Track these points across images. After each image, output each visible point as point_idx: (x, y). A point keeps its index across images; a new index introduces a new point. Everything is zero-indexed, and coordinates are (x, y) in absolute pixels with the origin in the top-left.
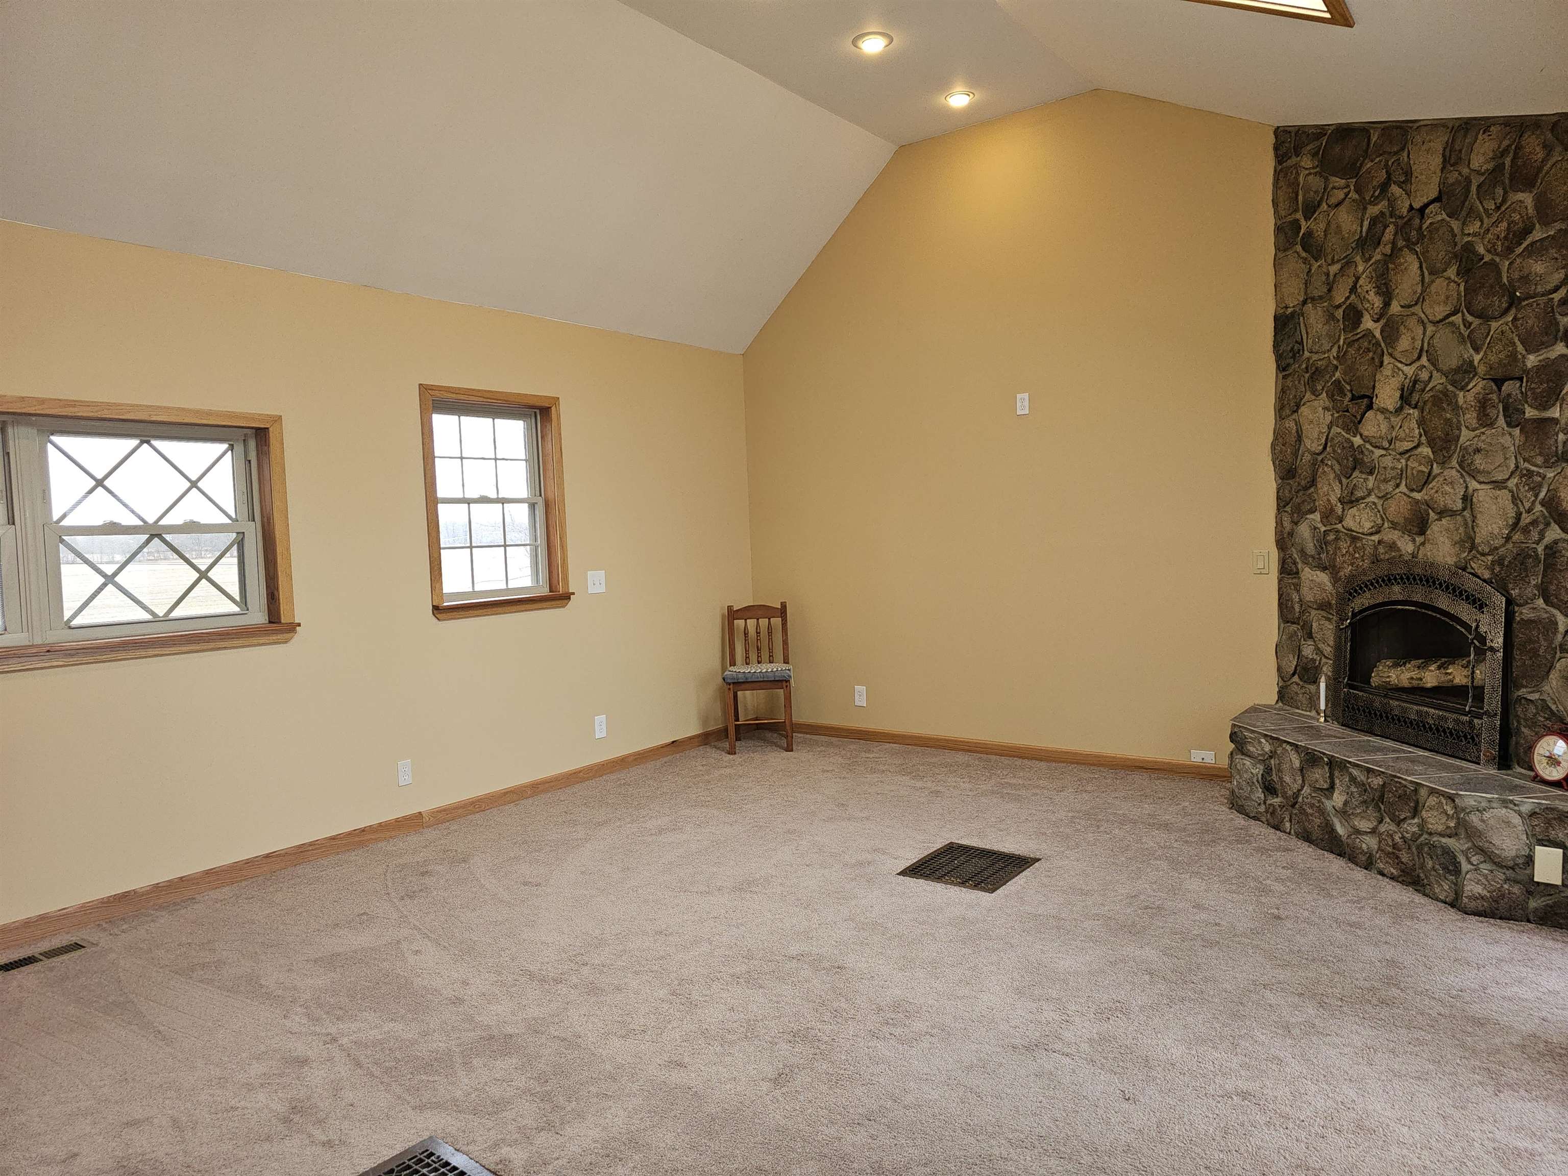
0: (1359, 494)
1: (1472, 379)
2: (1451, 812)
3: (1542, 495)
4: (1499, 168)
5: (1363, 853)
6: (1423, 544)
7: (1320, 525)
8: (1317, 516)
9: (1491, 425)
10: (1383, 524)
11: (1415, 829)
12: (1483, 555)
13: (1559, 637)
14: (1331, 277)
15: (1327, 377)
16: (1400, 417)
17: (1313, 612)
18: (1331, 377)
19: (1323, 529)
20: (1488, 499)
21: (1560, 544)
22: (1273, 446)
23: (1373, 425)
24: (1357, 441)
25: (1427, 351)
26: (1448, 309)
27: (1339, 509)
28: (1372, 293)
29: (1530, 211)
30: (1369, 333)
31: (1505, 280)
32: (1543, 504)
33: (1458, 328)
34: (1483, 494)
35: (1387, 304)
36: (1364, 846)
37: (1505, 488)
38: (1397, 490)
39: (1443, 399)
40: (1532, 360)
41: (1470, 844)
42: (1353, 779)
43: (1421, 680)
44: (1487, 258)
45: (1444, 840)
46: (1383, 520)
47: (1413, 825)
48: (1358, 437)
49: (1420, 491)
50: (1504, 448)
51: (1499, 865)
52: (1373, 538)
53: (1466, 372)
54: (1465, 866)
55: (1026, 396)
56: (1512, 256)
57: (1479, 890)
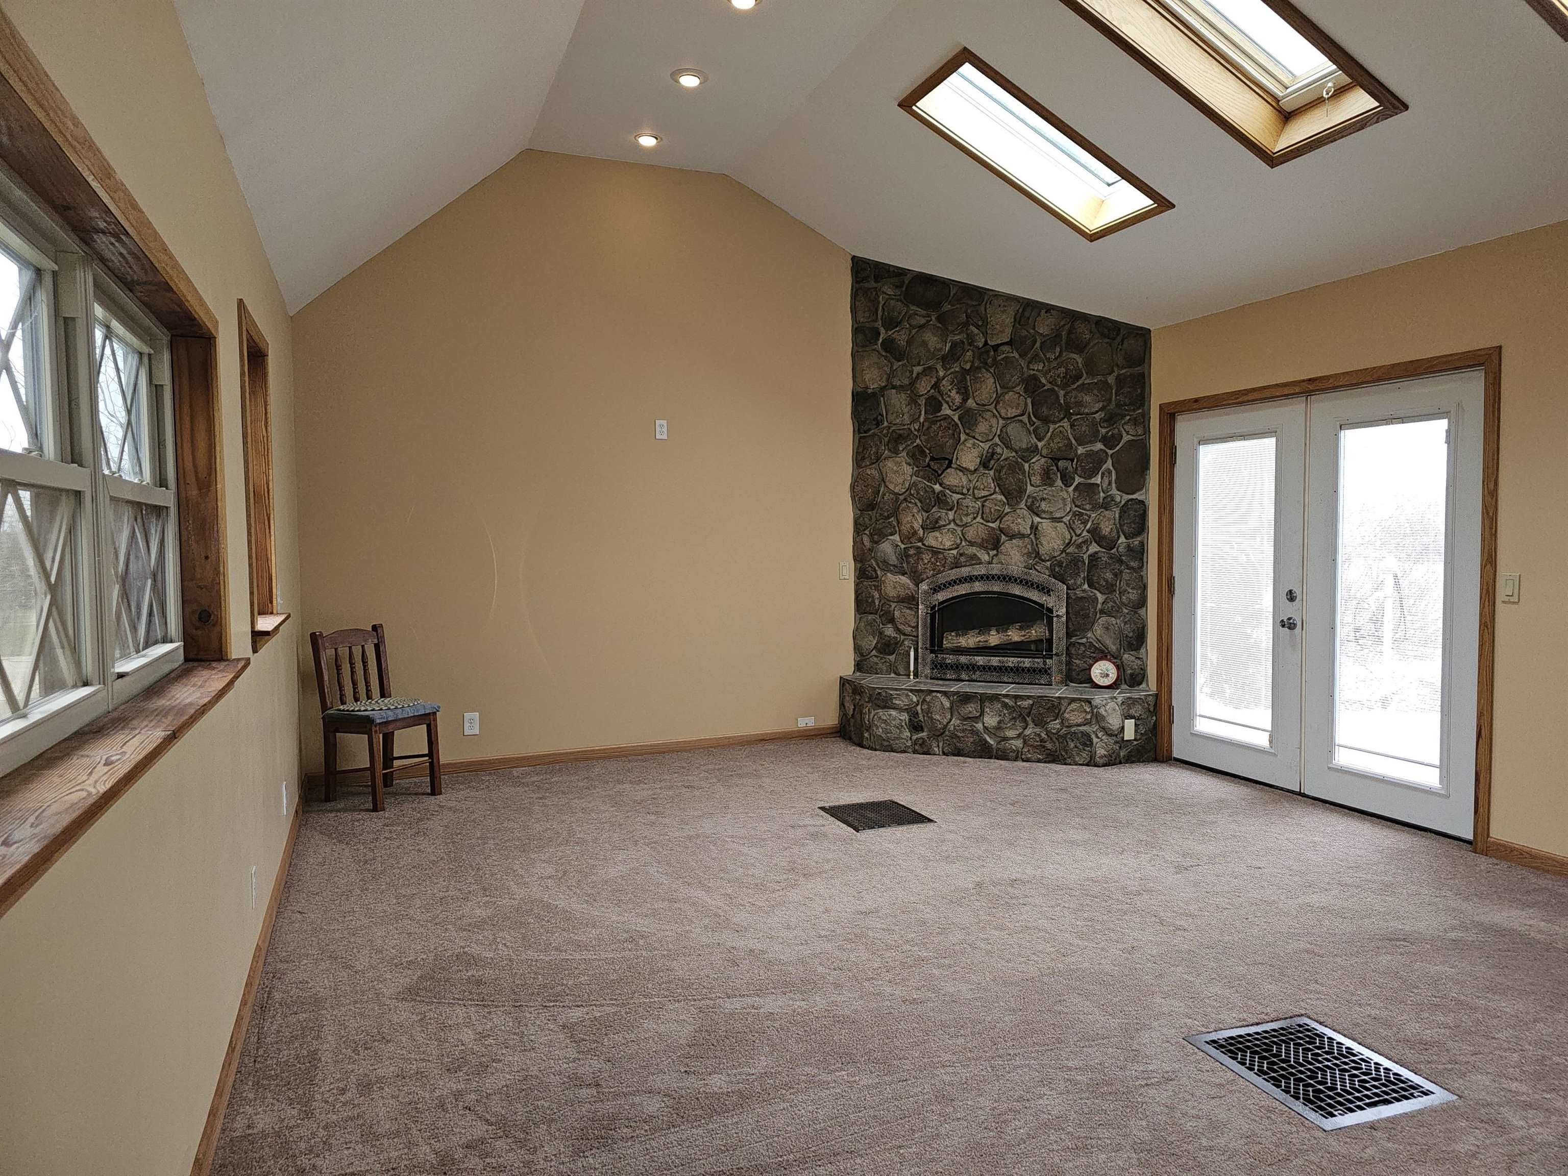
0: (941, 523)
1: (1035, 456)
2: (1088, 710)
3: (1088, 527)
4: (1058, 336)
5: (1013, 751)
6: (996, 555)
7: (900, 544)
8: (896, 537)
9: (1051, 485)
10: (961, 543)
11: (1058, 726)
12: (1043, 561)
13: (1099, 606)
14: (914, 376)
15: (909, 443)
16: (975, 475)
17: (893, 605)
18: (912, 443)
19: (903, 546)
20: (1049, 528)
21: (1099, 554)
22: (853, 487)
23: (952, 478)
24: (937, 487)
25: (999, 436)
26: (1019, 412)
27: (921, 532)
28: (954, 392)
29: (1080, 365)
30: (947, 417)
31: (1062, 401)
32: (1088, 531)
33: (1026, 424)
34: (1045, 525)
35: (965, 400)
36: (1013, 747)
37: (1062, 522)
38: (974, 521)
39: (1015, 468)
40: (1081, 450)
41: (1097, 727)
42: (1005, 705)
43: (987, 641)
44: (1048, 386)
45: (1080, 728)
46: (961, 540)
47: (1056, 724)
48: (938, 485)
49: (993, 522)
50: (1064, 499)
51: (1111, 735)
52: (952, 552)
53: (1033, 452)
54: (1095, 740)
55: (664, 422)
56: (1069, 389)
57: (1103, 752)
